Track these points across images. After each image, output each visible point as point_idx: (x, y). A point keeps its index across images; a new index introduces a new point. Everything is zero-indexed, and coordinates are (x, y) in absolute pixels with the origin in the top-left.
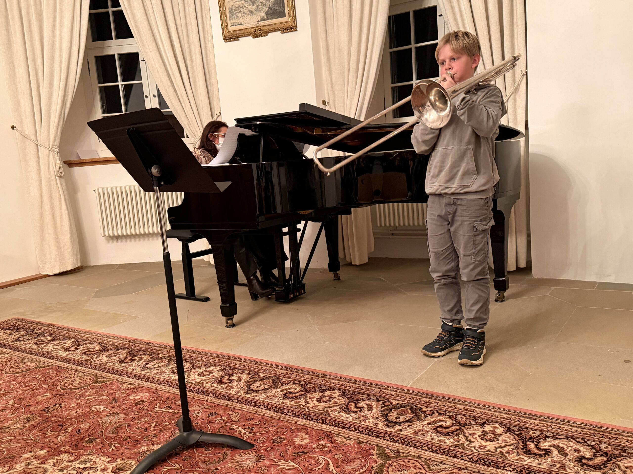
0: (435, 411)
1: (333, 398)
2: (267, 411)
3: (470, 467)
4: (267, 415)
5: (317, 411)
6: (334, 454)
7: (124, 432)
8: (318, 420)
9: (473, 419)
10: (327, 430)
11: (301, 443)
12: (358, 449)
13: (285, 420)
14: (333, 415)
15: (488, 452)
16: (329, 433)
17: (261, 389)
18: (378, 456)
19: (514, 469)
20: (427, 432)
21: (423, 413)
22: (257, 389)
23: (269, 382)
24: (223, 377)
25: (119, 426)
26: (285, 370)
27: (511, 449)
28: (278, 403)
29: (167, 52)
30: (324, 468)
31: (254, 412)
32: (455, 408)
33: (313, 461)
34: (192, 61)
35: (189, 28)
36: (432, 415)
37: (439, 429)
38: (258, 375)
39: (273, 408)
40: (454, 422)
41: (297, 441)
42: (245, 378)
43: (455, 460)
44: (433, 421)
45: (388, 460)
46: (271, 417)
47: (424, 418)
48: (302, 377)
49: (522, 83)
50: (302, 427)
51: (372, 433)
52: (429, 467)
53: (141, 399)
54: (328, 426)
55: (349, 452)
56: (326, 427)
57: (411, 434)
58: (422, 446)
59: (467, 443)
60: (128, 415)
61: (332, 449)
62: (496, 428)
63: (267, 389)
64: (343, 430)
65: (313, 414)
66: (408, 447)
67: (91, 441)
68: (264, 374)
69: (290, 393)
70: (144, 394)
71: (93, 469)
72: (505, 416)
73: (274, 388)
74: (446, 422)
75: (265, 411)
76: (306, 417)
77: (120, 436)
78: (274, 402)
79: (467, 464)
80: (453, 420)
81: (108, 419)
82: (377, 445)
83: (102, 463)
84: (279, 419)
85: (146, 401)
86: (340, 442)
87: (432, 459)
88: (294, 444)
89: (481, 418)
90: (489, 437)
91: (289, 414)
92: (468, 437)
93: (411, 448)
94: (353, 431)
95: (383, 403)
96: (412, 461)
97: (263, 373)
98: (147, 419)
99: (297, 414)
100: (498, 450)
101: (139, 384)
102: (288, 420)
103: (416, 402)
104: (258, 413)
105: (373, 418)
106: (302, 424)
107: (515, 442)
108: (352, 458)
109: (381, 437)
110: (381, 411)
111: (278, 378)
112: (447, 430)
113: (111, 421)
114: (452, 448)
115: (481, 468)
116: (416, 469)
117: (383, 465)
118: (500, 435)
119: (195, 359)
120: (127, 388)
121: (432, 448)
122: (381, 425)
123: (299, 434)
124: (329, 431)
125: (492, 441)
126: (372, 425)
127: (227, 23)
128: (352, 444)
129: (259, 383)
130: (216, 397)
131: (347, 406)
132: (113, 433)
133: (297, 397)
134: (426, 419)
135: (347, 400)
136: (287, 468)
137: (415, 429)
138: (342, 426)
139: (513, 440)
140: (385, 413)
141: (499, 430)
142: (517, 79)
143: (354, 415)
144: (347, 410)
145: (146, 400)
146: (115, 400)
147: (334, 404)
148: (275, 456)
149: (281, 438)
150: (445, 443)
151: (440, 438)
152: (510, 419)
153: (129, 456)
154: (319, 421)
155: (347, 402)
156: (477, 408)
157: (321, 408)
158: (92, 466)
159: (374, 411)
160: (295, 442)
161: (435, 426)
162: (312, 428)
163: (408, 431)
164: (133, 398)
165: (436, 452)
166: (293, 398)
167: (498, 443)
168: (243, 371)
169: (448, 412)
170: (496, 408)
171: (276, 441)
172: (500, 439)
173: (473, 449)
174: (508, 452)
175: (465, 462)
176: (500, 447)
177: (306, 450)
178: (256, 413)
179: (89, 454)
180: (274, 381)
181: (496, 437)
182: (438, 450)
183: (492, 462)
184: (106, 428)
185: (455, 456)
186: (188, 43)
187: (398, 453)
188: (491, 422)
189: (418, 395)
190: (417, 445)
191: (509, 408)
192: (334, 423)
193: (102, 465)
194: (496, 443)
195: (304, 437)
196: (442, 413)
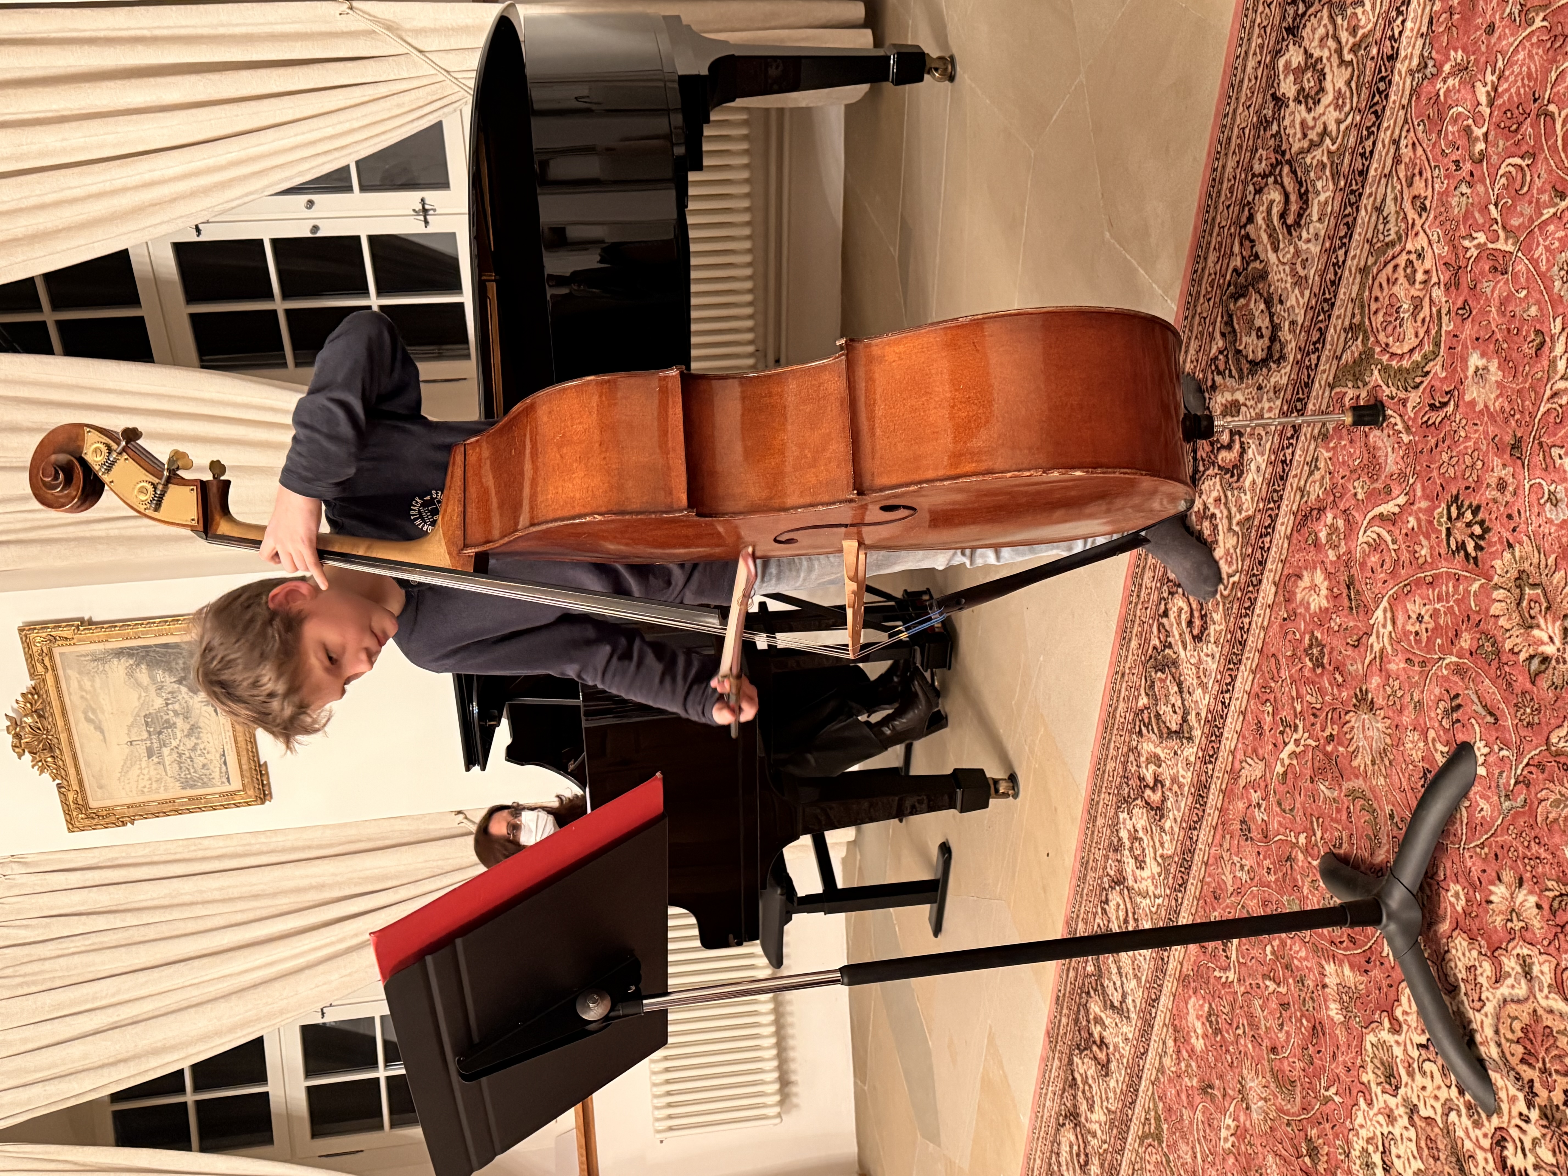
0: (1243, 232)
1: (1206, 508)
2: (1238, 684)
3: (1393, 133)
4: (1249, 683)
5: (1238, 551)
6: (1353, 502)
7: (1289, 1065)
8: (1262, 548)
9: (1265, 130)
10: (1291, 522)
11: (1324, 592)
12: (1341, 438)
13: (1262, 635)
14: (1249, 507)
15: (1353, 85)
16: (1299, 517)
17: (1180, 702)
18: (1360, 384)
19: (1399, 13)
20: (1297, 253)
21: (1248, 264)
22: (1180, 712)
23: (1161, 680)
24: (1147, 803)
25: (1275, 1076)
26: (1130, 640)
27: (1346, 23)
28: (1217, 656)
29: (298, 951)
30: (1391, 528)
31: (1241, 718)
32: (1235, 178)
33: (1373, 559)
34: (321, 887)
35: (235, 893)
36: (1252, 241)
37: (1290, 221)
38: (1142, 711)
39: (1229, 669)
40: (1271, 180)
41: (1318, 601)
42: (1151, 746)
43: (1372, 172)
44: (1270, 236)
45: (1373, 356)
46: (1254, 672)
47: (1261, 262)
48: (1149, 594)
49: (372, 13)
50: (1280, 592)
51: (1299, 400)
52: (1393, 244)
53: (1204, 1020)
54: (1280, 520)
55: (1350, 463)
56: (1282, 524)
57: (1302, 295)
58: (1334, 265)
59: (1328, 141)
60: (1246, 1054)
61: (1342, 507)
62: (1288, 64)
63: (1180, 685)
64: (1290, 480)
65: (1247, 562)
66: (1338, 303)
67: (1313, 1152)
68: (1139, 695)
69: (1190, 623)
70: (1191, 1011)
71: (1387, 1145)
72: (1256, 41)
73: (1177, 668)
74: (1272, 202)
75: (1236, 690)
76: (1254, 579)
77: (1302, 1074)
78: (1215, 666)
79: (1383, 141)
80: (1266, 184)
81: (1257, 1105)
82: (1332, 387)
83: (1371, 1120)
84: (1261, 652)
85: (1210, 1005)
86: (1321, 485)
87: (1369, 235)
88: (1327, 609)
89: (1263, 106)
90: (1312, 84)
91: (1246, 627)
92: (1311, 141)
93: (1341, 295)
94: (1293, 453)
95: (1219, 373)
96: (1376, 292)
97: (1137, 699)
98: (1257, 1003)
99: (1247, 605)
100: (1348, 57)
101: (1164, 1024)
102: (1262, 627)
103: (1219, 285)
104: (1243, 709)
105: (1260, 400)
106: (1273, 589)
107: (1325, 11)
108: (1365, 452)
109: (1309, 376)
110: (1241, 378)
111: (1151, 657)
112: (1293, 198)
113: (1261, 1098)
114: (1342, 183)
115: (1394, 102)
116: (1396, 279)
117: (1385, 369)
118: (1308, 55)
119: (1100, 878)
120: (1174, 1056)
121: (1341, 238)
122: (1278, 378)
123: (1299, 597)
124: (1292, 518)
125: (1321, 76)
126: (1278, 402)
127: (222, 795)
128: (1327, 455)
129: (1163, 708)
130: (1200, 819)
131: (1227, 471)
132: (1292, 1093)
133: (1201, 605)
134: (1262, 256)
135: (1210, 472)
136: (1390, 627)
137: (1288, 285)
138: (1281, 483)
139: (1322, 17)
140: (1246, 367)
141: (1294, 56)
142: (363, 25)
143: (1250, 451)
144: (1237, 470)
145: (1207, 1006)
146: (1206, 1088)
147: (1222, 507)
148: (1359, 661)
149: (1311, 646)
150: (1326, 202)
151: (1315, 217)
152: (1265, 27)
153: (1354, 1051)
154: (1267, 545)
155: (1216, 471)
156: (1234, 119)
157: (1232, 541)
158: (1381, 1148)
159: (1240, 397)
160: (1320, 608)
161: (1281, 232)
162: (1284, 562)
163: (1294, 302)
164: (1201, 1041)
165: (1350, 227)
166: (1203, 617)
167: (1329, 59)
168: (1130, 750)
169: (1244, 196)
170: (1236, 68)
171: (1317, 660)
172: (1317, 53)
173: (1343, 127)
174: (1353, 31)
175: (1379, 145)
176: (1339, 52)
177: (1343, 578)
178: (1244, 713)
179: (1348, 1156)
180: (1161, 668)
181: (1312, 64)
182: (1345, 221)
183: (1380, 71)
184: (1280, 1110)
185: (1363, 173)
186: (275, 895)
187: (1353, 329)
188: (1272, 80)
189: (1200, 281)
190: (1333, 278)
191: (1236, 33)
192: (1272, 505)
193: (1378, 1122)
194: (1328, 65)
195: (1308, 584)
196: (1246, 212)
